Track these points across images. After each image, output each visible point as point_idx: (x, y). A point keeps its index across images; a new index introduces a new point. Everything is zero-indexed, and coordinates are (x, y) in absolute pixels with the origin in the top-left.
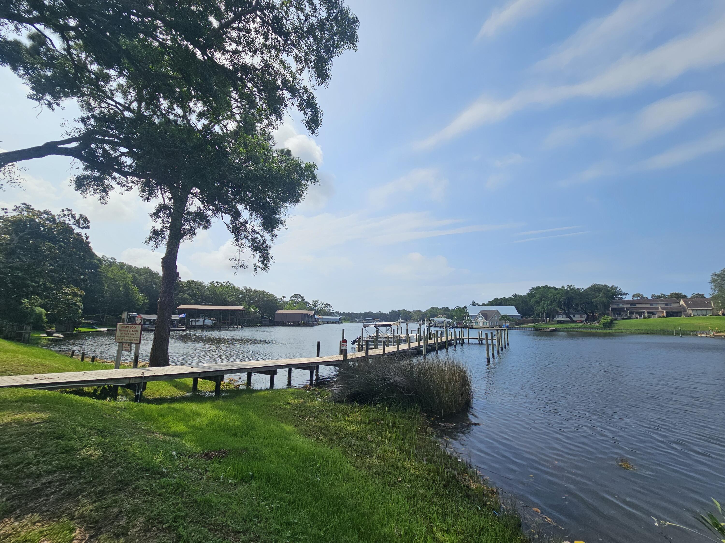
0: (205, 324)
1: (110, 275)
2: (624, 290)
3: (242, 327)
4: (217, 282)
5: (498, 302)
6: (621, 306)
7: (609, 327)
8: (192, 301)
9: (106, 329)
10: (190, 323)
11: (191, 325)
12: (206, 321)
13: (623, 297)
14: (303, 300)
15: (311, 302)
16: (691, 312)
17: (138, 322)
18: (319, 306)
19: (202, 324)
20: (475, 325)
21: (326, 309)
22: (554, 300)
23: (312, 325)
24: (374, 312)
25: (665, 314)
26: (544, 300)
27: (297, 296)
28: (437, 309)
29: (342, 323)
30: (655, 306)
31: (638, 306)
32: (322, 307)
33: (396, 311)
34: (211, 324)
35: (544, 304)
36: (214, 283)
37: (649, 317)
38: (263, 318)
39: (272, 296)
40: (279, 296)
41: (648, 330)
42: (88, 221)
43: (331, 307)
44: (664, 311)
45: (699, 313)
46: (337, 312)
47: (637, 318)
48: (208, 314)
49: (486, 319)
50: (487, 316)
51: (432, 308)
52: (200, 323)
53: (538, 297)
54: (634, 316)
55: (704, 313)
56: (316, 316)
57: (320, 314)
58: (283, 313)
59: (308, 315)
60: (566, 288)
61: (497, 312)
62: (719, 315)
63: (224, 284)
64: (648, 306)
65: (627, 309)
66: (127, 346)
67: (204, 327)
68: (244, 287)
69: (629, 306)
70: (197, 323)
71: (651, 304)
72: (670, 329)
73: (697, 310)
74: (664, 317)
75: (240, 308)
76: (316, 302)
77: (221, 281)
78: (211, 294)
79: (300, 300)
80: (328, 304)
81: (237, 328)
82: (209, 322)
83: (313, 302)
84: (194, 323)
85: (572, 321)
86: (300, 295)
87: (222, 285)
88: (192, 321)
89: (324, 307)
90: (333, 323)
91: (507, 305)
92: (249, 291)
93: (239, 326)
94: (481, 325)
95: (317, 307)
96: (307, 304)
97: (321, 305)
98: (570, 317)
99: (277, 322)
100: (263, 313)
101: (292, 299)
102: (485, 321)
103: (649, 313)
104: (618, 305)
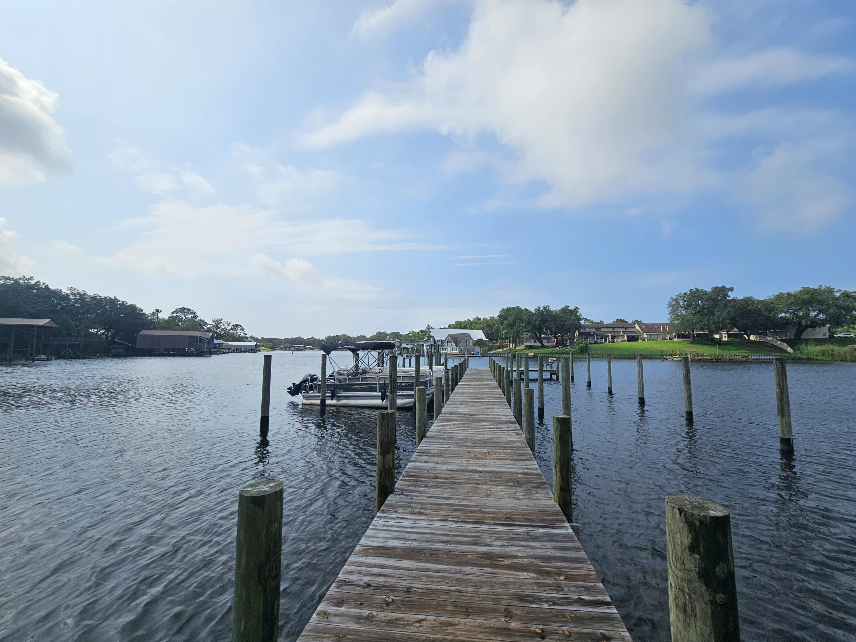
6: (587, 330)
14: (195, 317)
15: (209, 321)
16: (646, 336)
18: (223, 327)
21: (234, 332)
22: (529, 323)
23: (210, 353)
25: (626, 338)
26: (518, 322)
27: (183, 310)
29: (259, 351)
30: (616, 330)
31: (602, 330)
32: (229, 328)
33: (334, 337)
35: (519, 326)
37: (613, 341)
38: (113, 342)
39: (133, 307)
43: (243, 329)
44: (626, 336)
45: (652, 337)
46: (252, 338)
47: (602, 343)
49: (456, 345)
50: (457, 341)
53: (511, 318)
54: (600, 340)
55: (656, 337)
56: (215, 341)
57: (224, 338)
58: (150, 335)
59: (201, 340)
60: (541, 309)
61: (469, 336)
62: (667, 340)
64: (611, 330)
65: (594, 334)
68: (70, 289)
69: (594, 330)
71: (613, 328)
73: (650, 334)
74: (625, 341)
75: (43, 322)
76: (218, 322)
79: (190, 316)
80: (237, 325)
83: (214, 321)
85: (543, 346)
86: (189, 310)
89: (231, 329)
90: (244, 352)
92: (83, 296)
94: (449, 351)
95: (219, 328)
96: (202, 323)
97: (226, 326)
98: (541, 342)
99: (141, 349)
100: (114, 336)
101: (175, 315)
102: (455, 347)
103: (613, 337)
104: (585, 329)
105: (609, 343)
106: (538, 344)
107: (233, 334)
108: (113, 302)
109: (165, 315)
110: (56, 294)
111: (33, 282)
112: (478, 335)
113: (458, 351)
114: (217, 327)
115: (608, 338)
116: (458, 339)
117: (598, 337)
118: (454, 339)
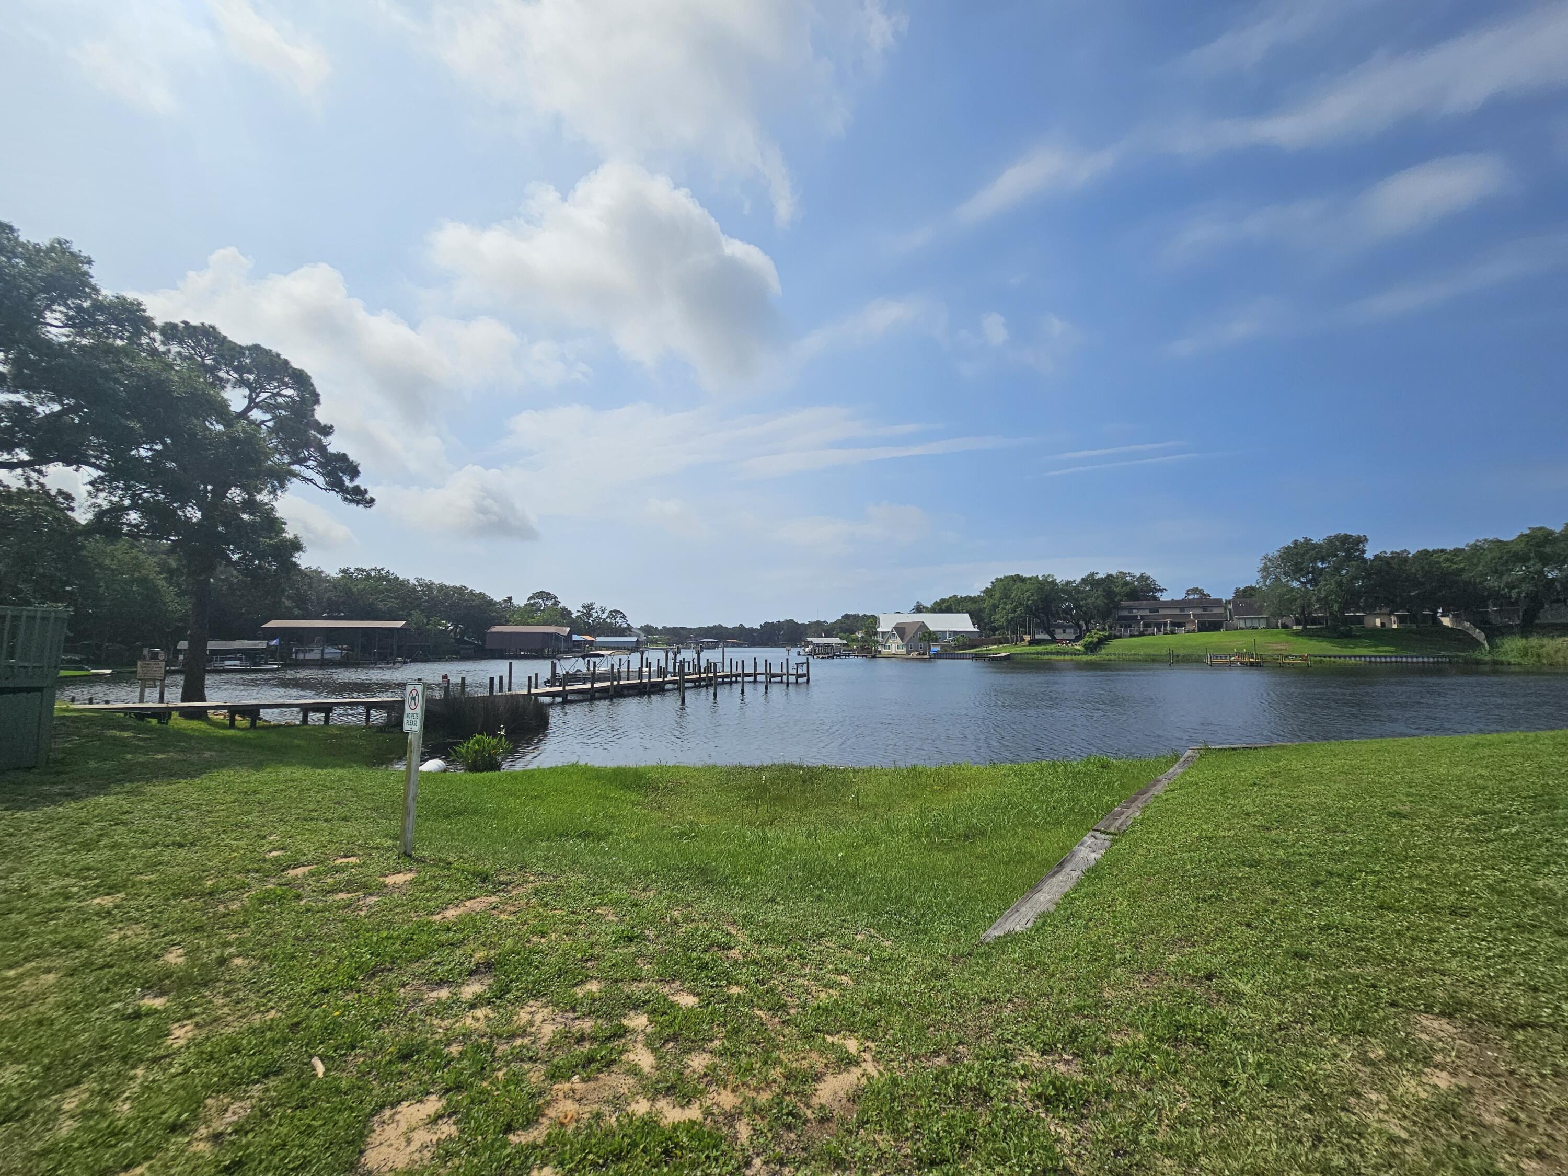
0: (326, 656)
1: (107, 562)
2: (1161, 583)
3: (405, 663)
4: (357, 569)
5: (944, 606)
7: (1092, 651)
8: (296, 611)
9: (108, 671)
10: (294, 656)
11: (296, 660)
12: (326, 651)
13: (1158, 595)
14: (556, 603)
15: (576, 608)
16: (1237, 622)
17: (161, 658)
18: (595, 615)
19: (318, 656)
20: (884, 651)
21: (612, 621)
24: (730, 625)
25: (1195, 626)
27: (542, 595)
28: (856, 617)
30: (1185, 612)
31: (1160, 612)
32: (604, 616)
34: (338, 657)
36: (352, 570)
37: (1172, 632)
38: (461, 641)
39: (482, 596)
40: (498, 596)
41: (1149, 655)
42: (73, 499)
43: (624, 617)
44: (1196, 622)
45: (1248, 623)
47: (1153, 634)
48: (331, 636)
49: (902, 639)
50: (904, 633)
51: (847, 617)
52: (315, 655)
54: (1150, 630)
55: (1255, 623)
56: (575, 637)
57: (599, 632)
58: (502, 633)
59: (556, 636)
61: (923, 625)
62: (1275, 627)
63: (373, 574)
65: (1142, 617)
66: (151, 682)
67: (323, 663)
68: (418, 579)
70: (309, 656)
71: (1182, 609)
72: (1182, 652)
73: (1246, 619)
75: (399, 624)
76: (588, 608)
77: (367, 567)
78: (339, 597)
79: (550, 603)
80: (617, 612)
81: (394, 664)
82: (332, 652)
83: (584, 607)
84: (301, 656)
85: (1054, 640)
86: (549, 594)
87: (369, 575)
88: (297, 652)
89: (608, 617)
91: (959, 612)
92: (429, 587)
93: (400, 659)
94: (893, 649)
95: (591, 616)
96: (566, 613)
97: (600, 613)
98: (1052, 634)
99: (491, 650)
100: (463, 633)
101: (532, 601)
102: (901, 643)
103: (1174, 624)
104: (1130, 610)
105: (1164, 634)
106: (1047, 637)
107: (611, 624)
108: (461, 590)
109: (520, 601)
110: (403, 584)
111: (383, 572)
112: (963, 623)
113: (905, 649)
114: (589, 615)
115: (1165, 625)
116: (907, 630)
117: (1147, 625)
118: (900, 630)
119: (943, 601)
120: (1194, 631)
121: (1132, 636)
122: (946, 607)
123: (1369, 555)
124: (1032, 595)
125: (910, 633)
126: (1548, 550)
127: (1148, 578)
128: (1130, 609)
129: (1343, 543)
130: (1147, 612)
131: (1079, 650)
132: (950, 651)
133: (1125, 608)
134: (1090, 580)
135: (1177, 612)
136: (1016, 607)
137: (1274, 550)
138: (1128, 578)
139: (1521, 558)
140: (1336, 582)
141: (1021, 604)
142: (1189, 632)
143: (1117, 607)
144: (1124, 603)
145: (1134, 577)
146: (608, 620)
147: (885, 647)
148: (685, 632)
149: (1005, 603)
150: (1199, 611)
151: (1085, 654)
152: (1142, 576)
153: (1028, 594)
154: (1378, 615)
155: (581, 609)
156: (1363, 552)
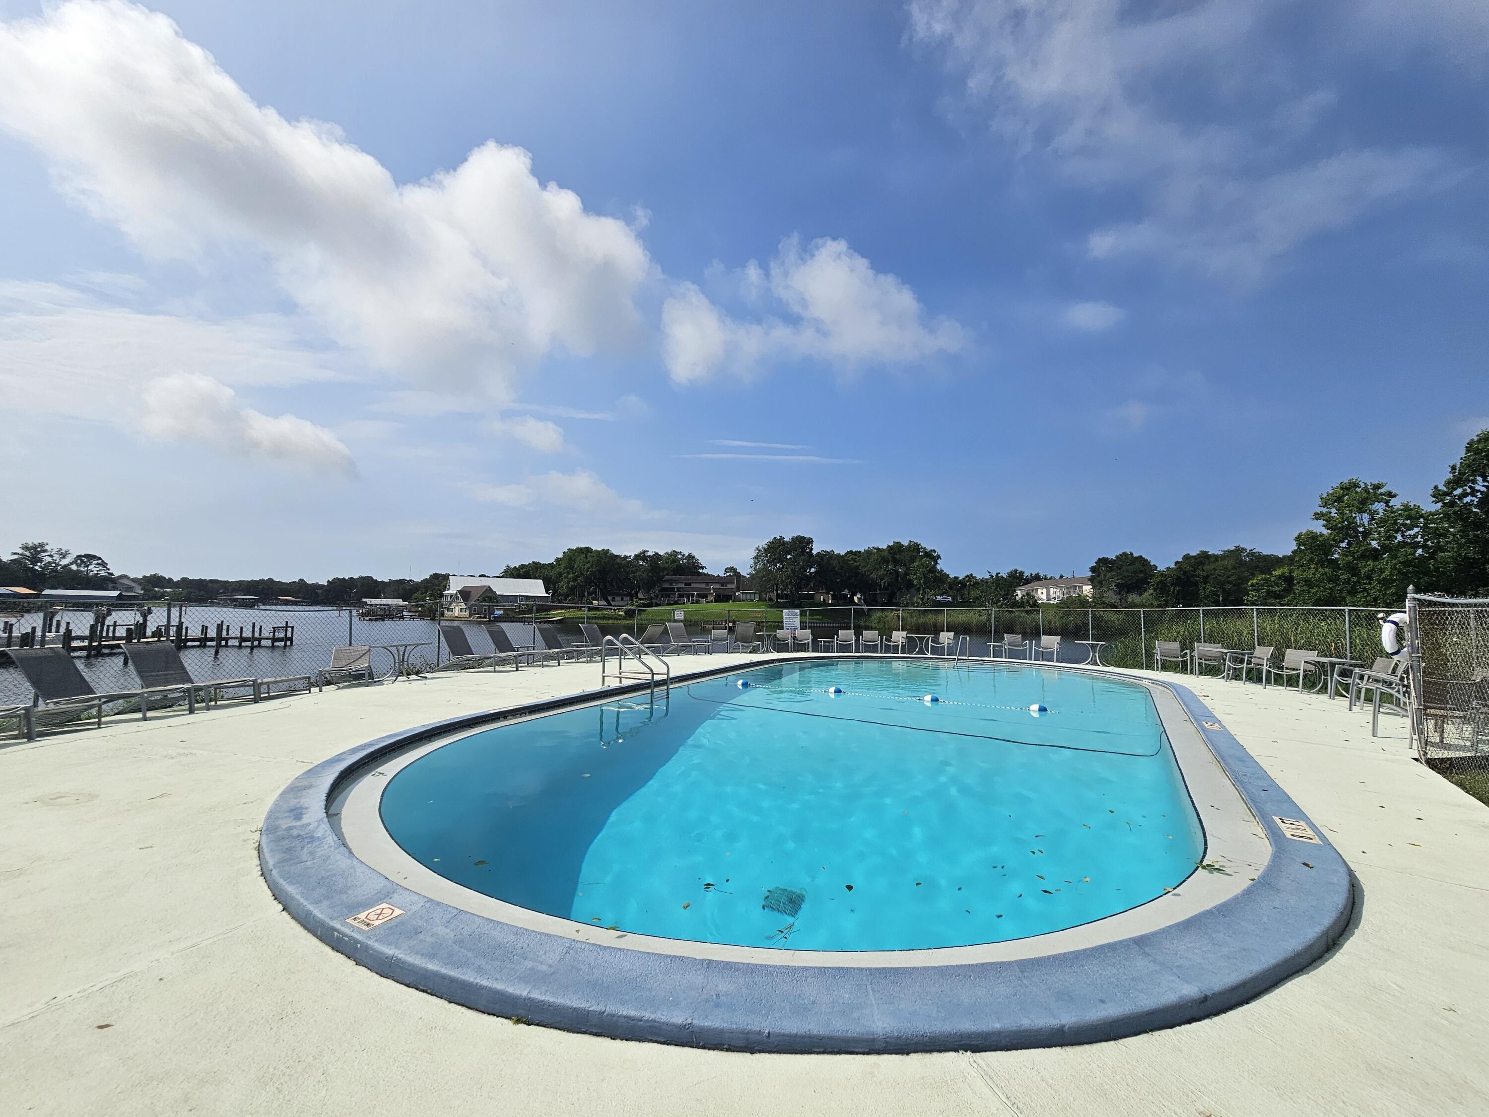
5: (521, 572)
18: (49, 559)
20: (447, 613)
21: (80, 568)
31: (693, 585)
37: (697, 602)
43: (104, 564)
44: (714, 594)
47: (684, 603)
49: (466, 602)
50: (469, 596)
54: (680, 600)
61: (489, 589)
85: (610, 607)
89: (73, 563)
91: (534, 578)
94: (457, 612)
95: (40, 561)
97: (57, 557)
102: (463, 606)
103: (699, 596)
104: (671, 584)
105: (692, 603)
107: (78, 572)
112: (536, 588)
113: (467, 612)
114: (35, 559)
115: (693, 596)
116: (473, 594)
117: (681, 596)
118: (465, 594)
119: (523, 566)
120: (712, 601)
121: (668, 604)
122: (525, 572)
123: (814, 552)
124: (592, 566)
125: (475, 596)
126: (898, 556)
127: (693, 557)
128: (671, 582)
129: (800, 542)
130: (683, 585)
131: (621, 615)
132: (512, 614)
133: (667, 581)
134: (642, 556)
135: (703, 586)
136: (578, 576)
137: (763, 543)
138: (680, 556)
139: (885, 561)
140: (792, 570)
141: (582, 574)
142: (708, 602)
143: (661, 579)
144: (667, 577)
145: (684, 555)
146: (74, 567)
147: (448, 610)
148: (215, 586)
149: (569, 573)
150: (718, 586)
151: (625, 618)
152: (689, 555)
153: (589, 565)
154: (822, 594)
155: (21, 551)
156: (811, 549)
